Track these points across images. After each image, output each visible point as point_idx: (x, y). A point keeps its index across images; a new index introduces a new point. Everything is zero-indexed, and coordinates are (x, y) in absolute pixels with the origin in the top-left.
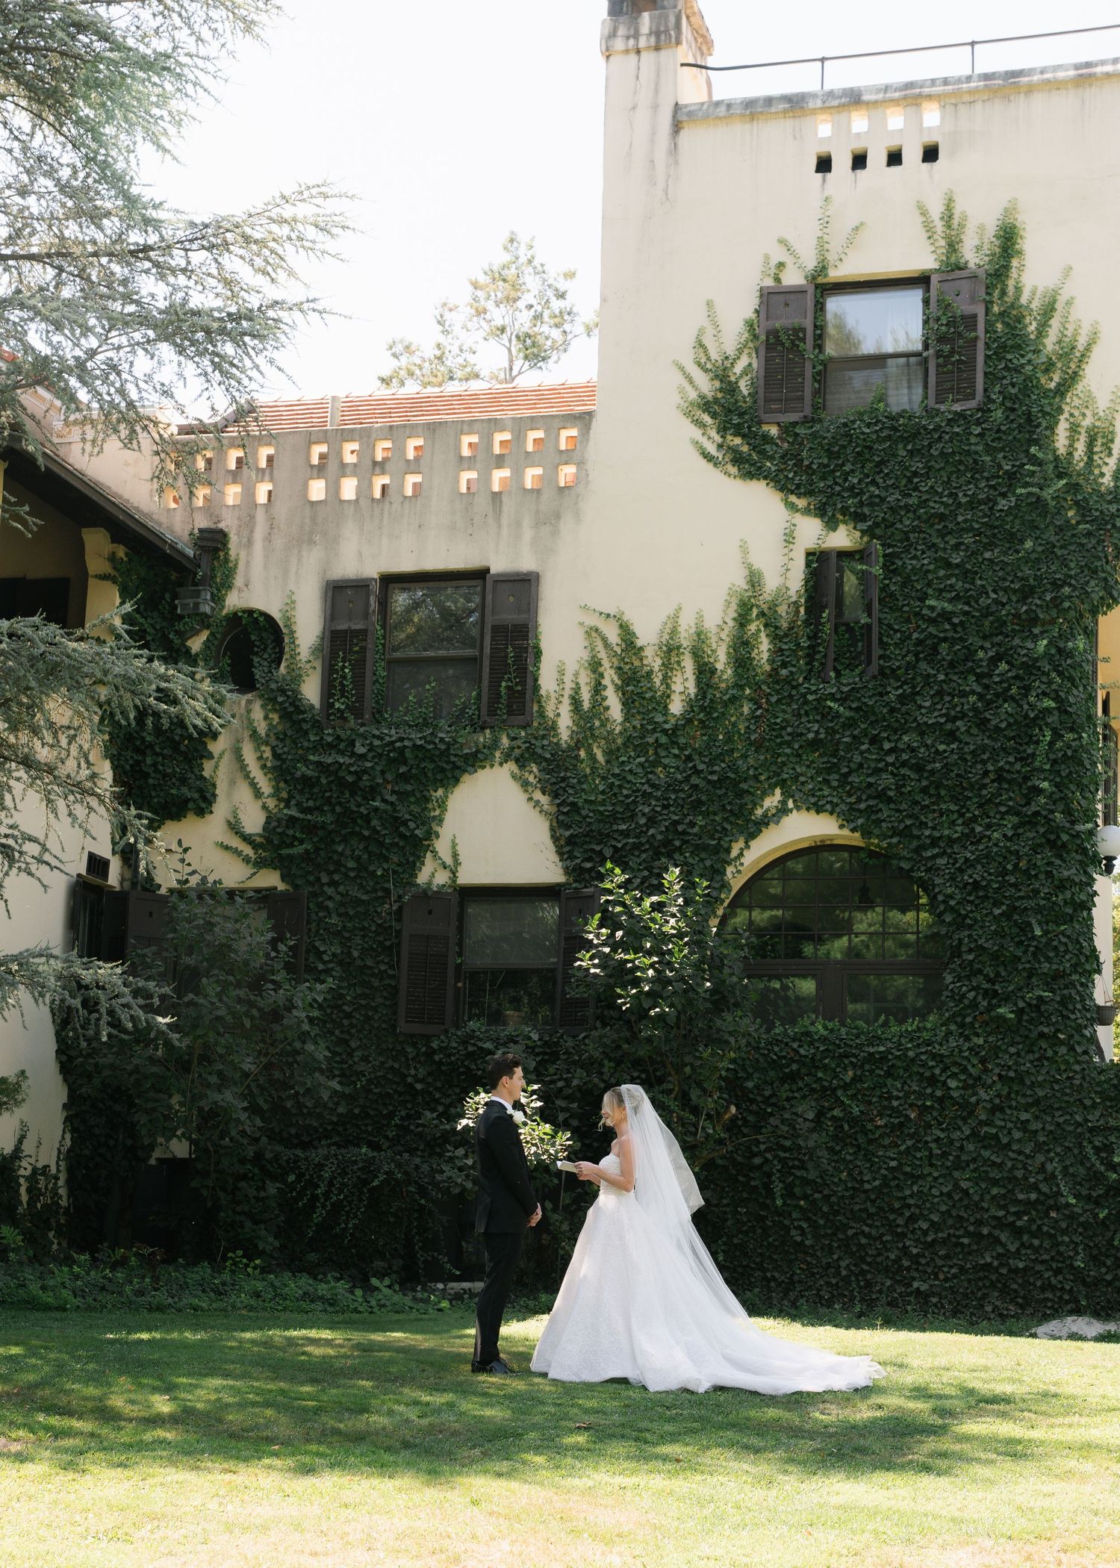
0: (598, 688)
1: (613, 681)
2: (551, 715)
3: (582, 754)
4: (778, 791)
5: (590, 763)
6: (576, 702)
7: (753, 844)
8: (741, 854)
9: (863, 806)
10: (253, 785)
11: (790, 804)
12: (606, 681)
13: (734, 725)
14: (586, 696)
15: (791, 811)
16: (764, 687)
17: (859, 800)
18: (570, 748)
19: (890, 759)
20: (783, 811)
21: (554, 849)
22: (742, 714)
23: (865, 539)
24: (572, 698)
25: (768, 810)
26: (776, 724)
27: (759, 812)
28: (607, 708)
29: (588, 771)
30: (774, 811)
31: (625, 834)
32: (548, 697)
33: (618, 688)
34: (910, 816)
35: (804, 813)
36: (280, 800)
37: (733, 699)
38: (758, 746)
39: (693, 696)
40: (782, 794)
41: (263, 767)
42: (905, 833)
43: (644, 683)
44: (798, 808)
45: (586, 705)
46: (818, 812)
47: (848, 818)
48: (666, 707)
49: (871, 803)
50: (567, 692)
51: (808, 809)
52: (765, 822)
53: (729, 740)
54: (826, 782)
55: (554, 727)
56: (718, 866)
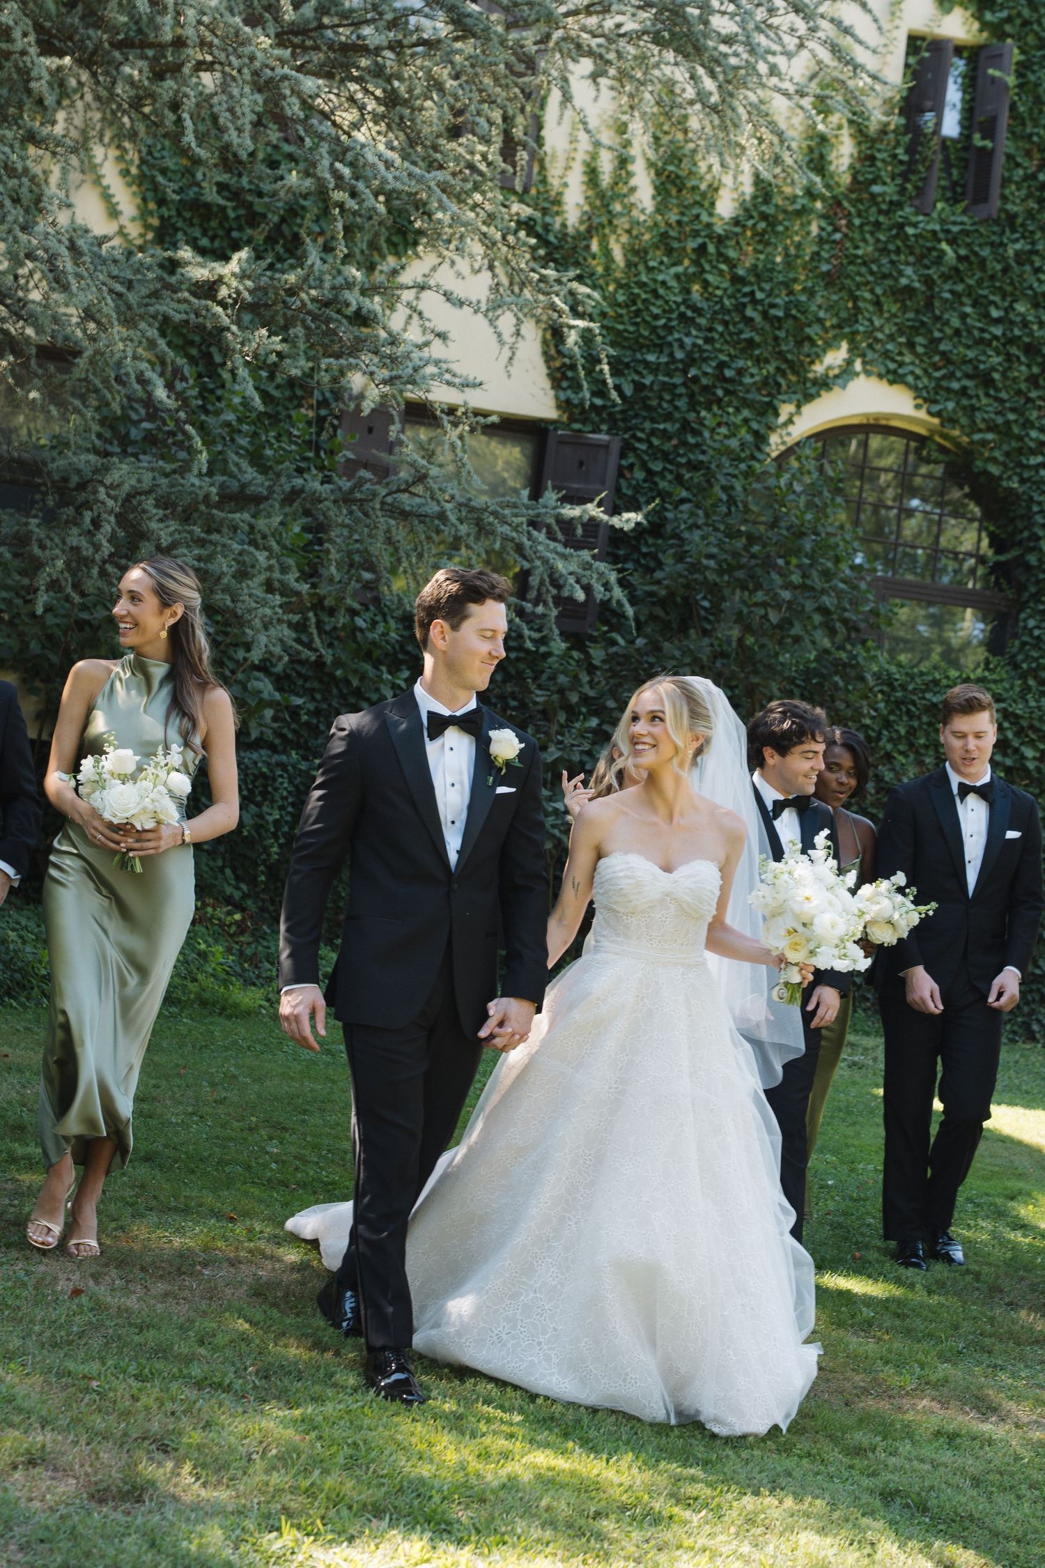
0: (623, 162)
1: (644, 154)
2: (555, 182)
3: (595, 246)
4: (845, 345)
5: (603, 260)
6: (592, 174)
7: (806, 409)
8: (790, 421)
9: (955, 385)
10: (107, 197)
11: (858, 365)
12: (635, 151)
13: (799, 246)
14: (606, 164)
15: (857, 374)
16: (846, 204)
17: (951, 376)
18: (579, 237)
19: (998, 331)
20: (847, 372)
21: (544, 371)
22: (808, 233)
23: (985, 34)
24: (587, 165)
25: (829, 368)
26: (857, 256)
27: (819, 368)
28: (633, 190)
29: (600, 270)
30: (836, 371)
31: (655, 369)
32: (554, 156)
33: (650, 164)
34: (1013, 410)
35: (874, 381)
36: (147, 227)
37: (802, 212)
38: (829, 280)
39: (748, 198)
40: (850, 351)
41: (125, 173)
42: (1004, 431)
43: (685, 164)
44: (868, 373)
45: (606, 179)
46: (891, 382)
47: (926, 397)
48: (713, 204)
49: (968, 383)
50: (581, 156)
51: (880, 376)
52: (824, 384)
53: (789, 263)
54: (911, 345)
55: (557, 201)
56: (762, 431)
